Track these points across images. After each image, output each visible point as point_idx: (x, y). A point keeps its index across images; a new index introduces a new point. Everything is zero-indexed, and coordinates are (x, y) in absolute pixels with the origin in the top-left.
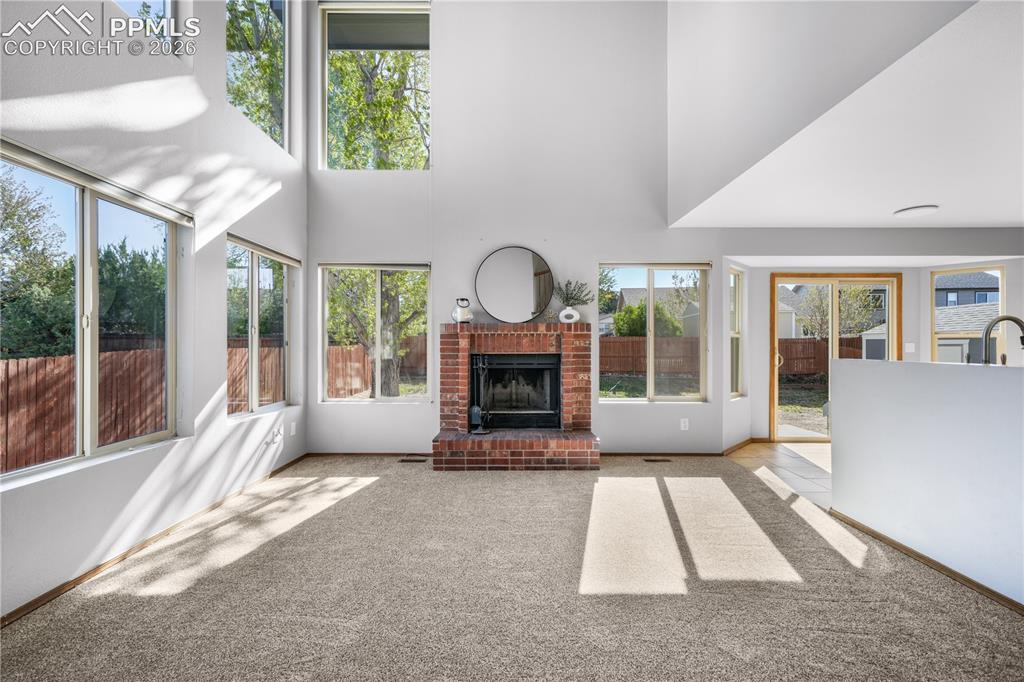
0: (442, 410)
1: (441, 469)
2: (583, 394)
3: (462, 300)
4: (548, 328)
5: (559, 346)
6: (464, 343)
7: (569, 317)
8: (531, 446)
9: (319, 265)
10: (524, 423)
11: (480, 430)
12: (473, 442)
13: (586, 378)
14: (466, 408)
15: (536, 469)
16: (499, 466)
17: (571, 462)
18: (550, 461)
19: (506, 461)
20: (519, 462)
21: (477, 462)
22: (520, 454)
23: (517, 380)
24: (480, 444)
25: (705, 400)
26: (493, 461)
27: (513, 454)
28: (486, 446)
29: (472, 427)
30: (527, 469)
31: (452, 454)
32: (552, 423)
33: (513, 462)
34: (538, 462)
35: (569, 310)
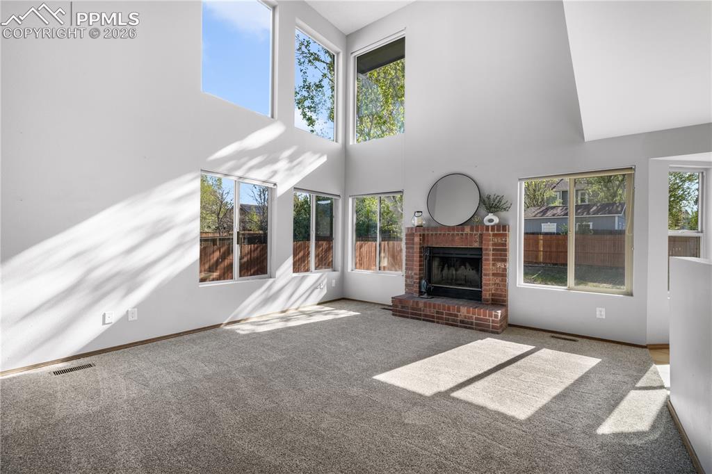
0: (406, 281)
1: (396, 315)
2: (500, 278)
3: (418, 212)
4: (472, 229)
5: (481, 242)
6: (417, 239)
7: (491, 221)
8: (449, 309)
9: (350, 196)
10: (458, 295)
11: (425, 296)
12: (414, 301)
13: (503, 267)
14: (418, 281)
15: (452, 325)
16: (429, 319)
17: (477, 324)
18: (462, 322)
19: (433, 317)
20: (442, 318)
21: (416, 314)
22: (442, 314)
23: (465, 266)
24: (417, 303)
25: (631, 294)
26: (426, 316)
27: (437, 313)
28: (421, 305)
29: (421, 293)
30: (447, 324)
31: (403, 307)
33: (438, 318)
34: (454, 321)
35: (491, 216)
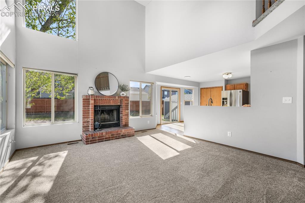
0: (83, 125)
1: (89, 144)
2: (127, 116)
3: (91, 87)
4: (119, 98)
5: (121, 103)
8: (117, 132)
9: (23, 68)
10: (110, 126)
11: (98, 130)
12: (100, 133)
13: (128, 112)
14: (93, 123)
15: (118, 138)
16: (108, 139)
17: (128, 135)
18: (122, 136)
19: (110, 138)
20: (114, 137)
21: (101, 139)
22: (114, 135)
24: (102, 134)
25: (152, 116)
26: (106, 138)
27: (112, 135)
28: (104, 134)
29: (95, 129)
30: (116, 139)
31: (93, 138)
32: (117, 125)
33: (112, 137)
34: (119, 136)
35: (123, 93)
